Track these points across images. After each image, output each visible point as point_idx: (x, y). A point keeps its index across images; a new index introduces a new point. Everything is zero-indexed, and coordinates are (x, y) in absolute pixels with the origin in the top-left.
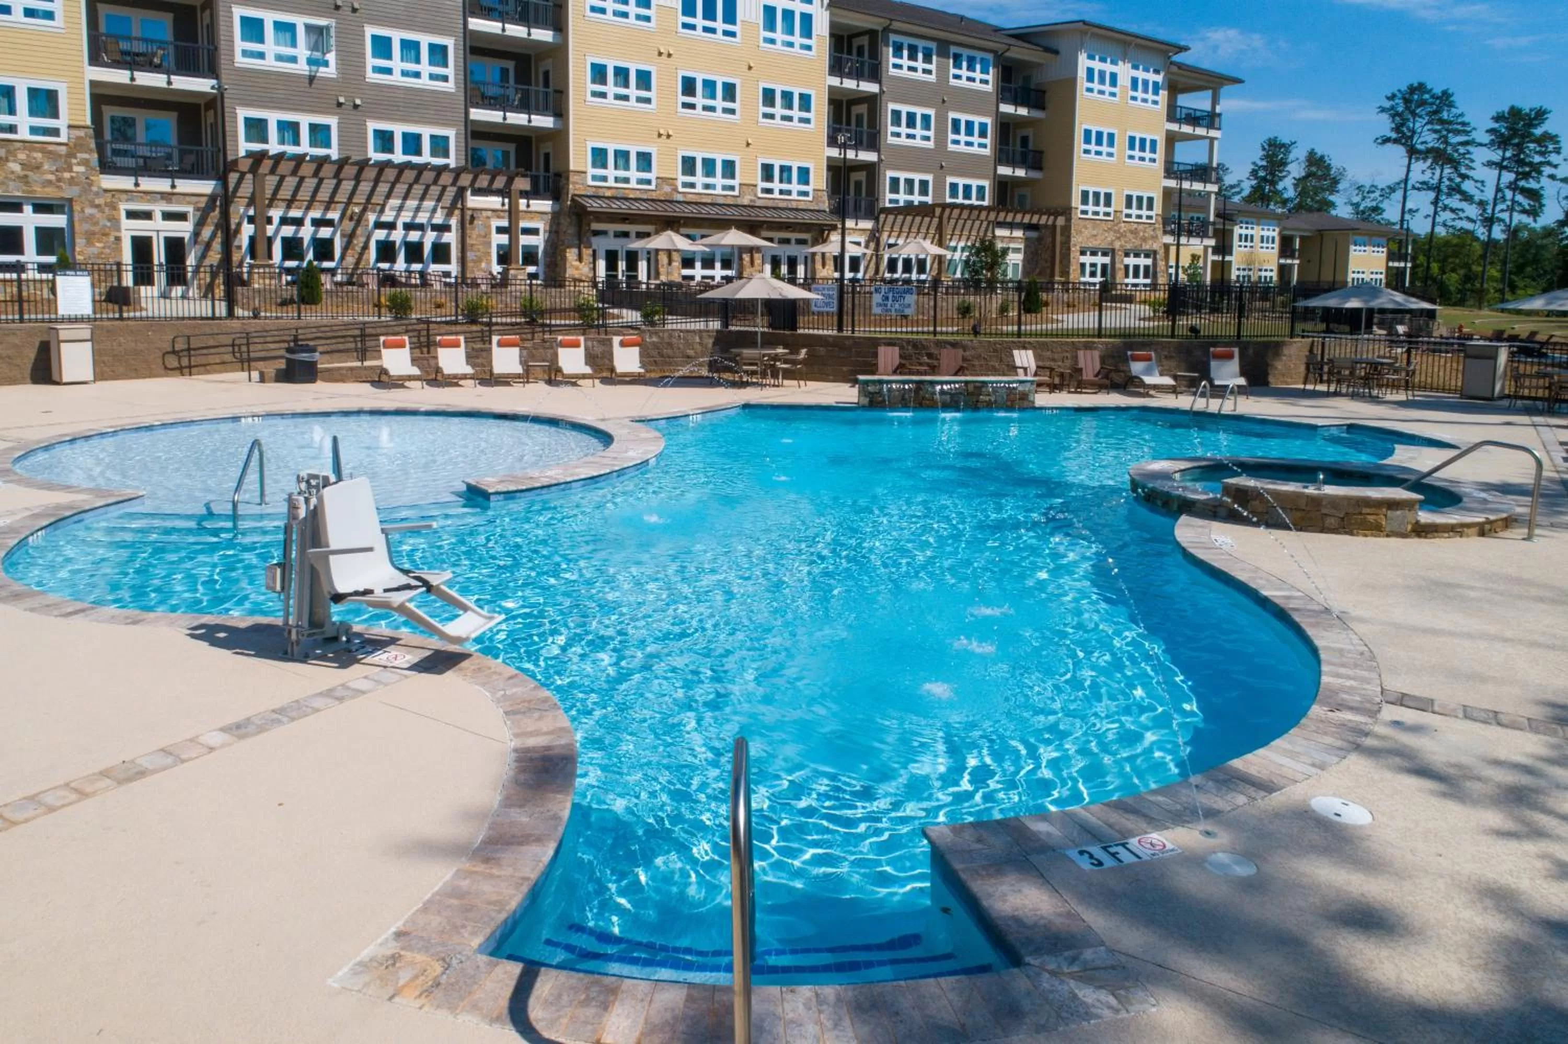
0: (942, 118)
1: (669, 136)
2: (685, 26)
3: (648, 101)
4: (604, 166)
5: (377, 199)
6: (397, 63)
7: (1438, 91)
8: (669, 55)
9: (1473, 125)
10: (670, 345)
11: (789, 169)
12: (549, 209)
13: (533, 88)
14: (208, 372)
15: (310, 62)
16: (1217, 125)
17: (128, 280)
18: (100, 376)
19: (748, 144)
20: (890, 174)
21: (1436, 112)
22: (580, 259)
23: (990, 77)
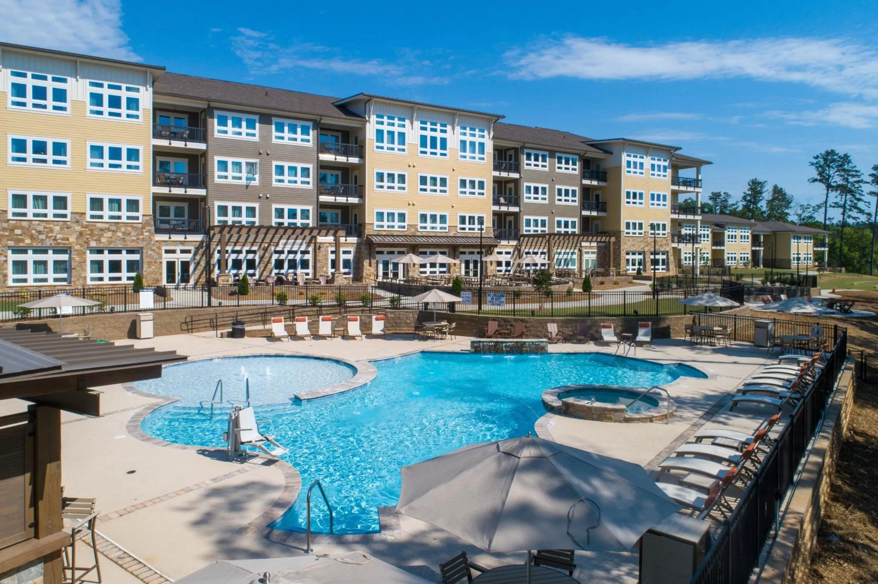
0: (552, 188)
1: (413, 205)
2: (422, 152)
3: (404, 188)
4: (382, 221)
5: (275, 240)
6: (286, 177)
7: (842, 154)
8: (414, 167)
9: (861, 172)
10: (399, 318)
11: (474, 217)
12: (355, 242)
13: (350, 185)
14: (199, 331)
15: (247, 179)
16: (700, 185)
17: (164, 282)
18: (156, 334)
19: (453, 207)
20: (525, 217)
21: (841, 166)
22: (370, 265)
23: (577, 167)
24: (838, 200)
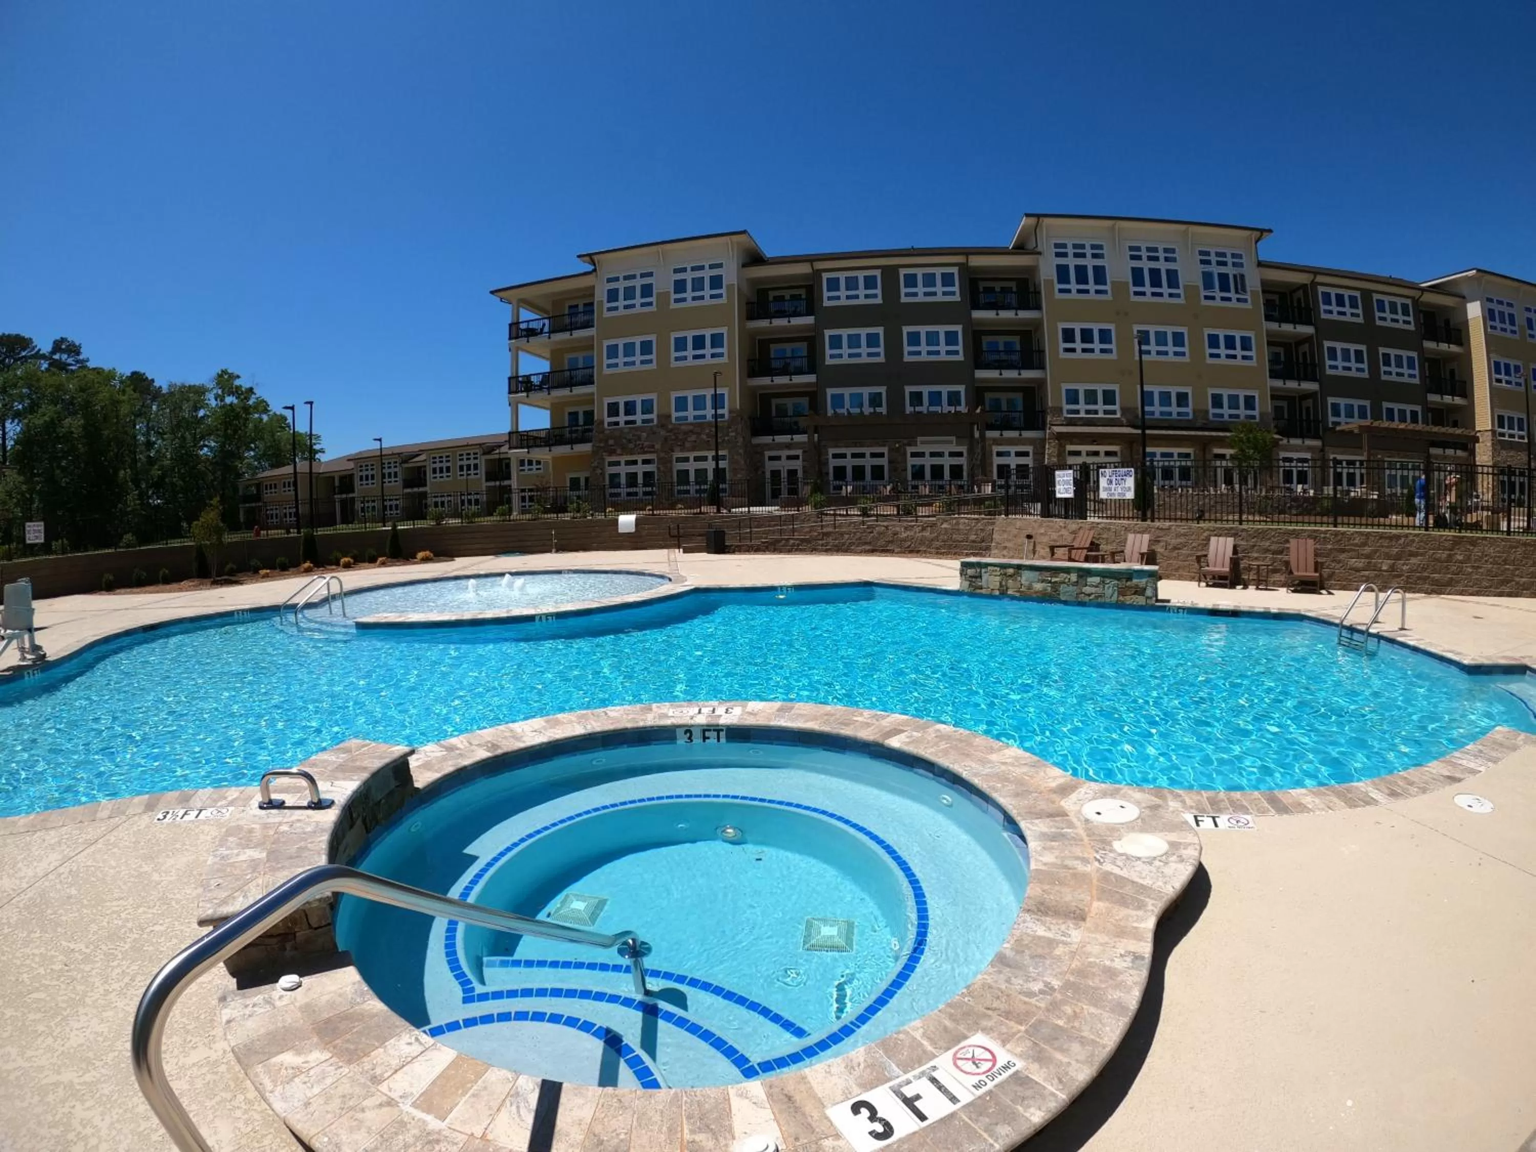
2: (1137, 293)
3: (1110, 351)
4: (1077, 403)
6: (923, 347)
10: (958, 530)
11: (1237, 397)
12: (1035, 437)
20: (1331, 400)
23: (1411, 319)
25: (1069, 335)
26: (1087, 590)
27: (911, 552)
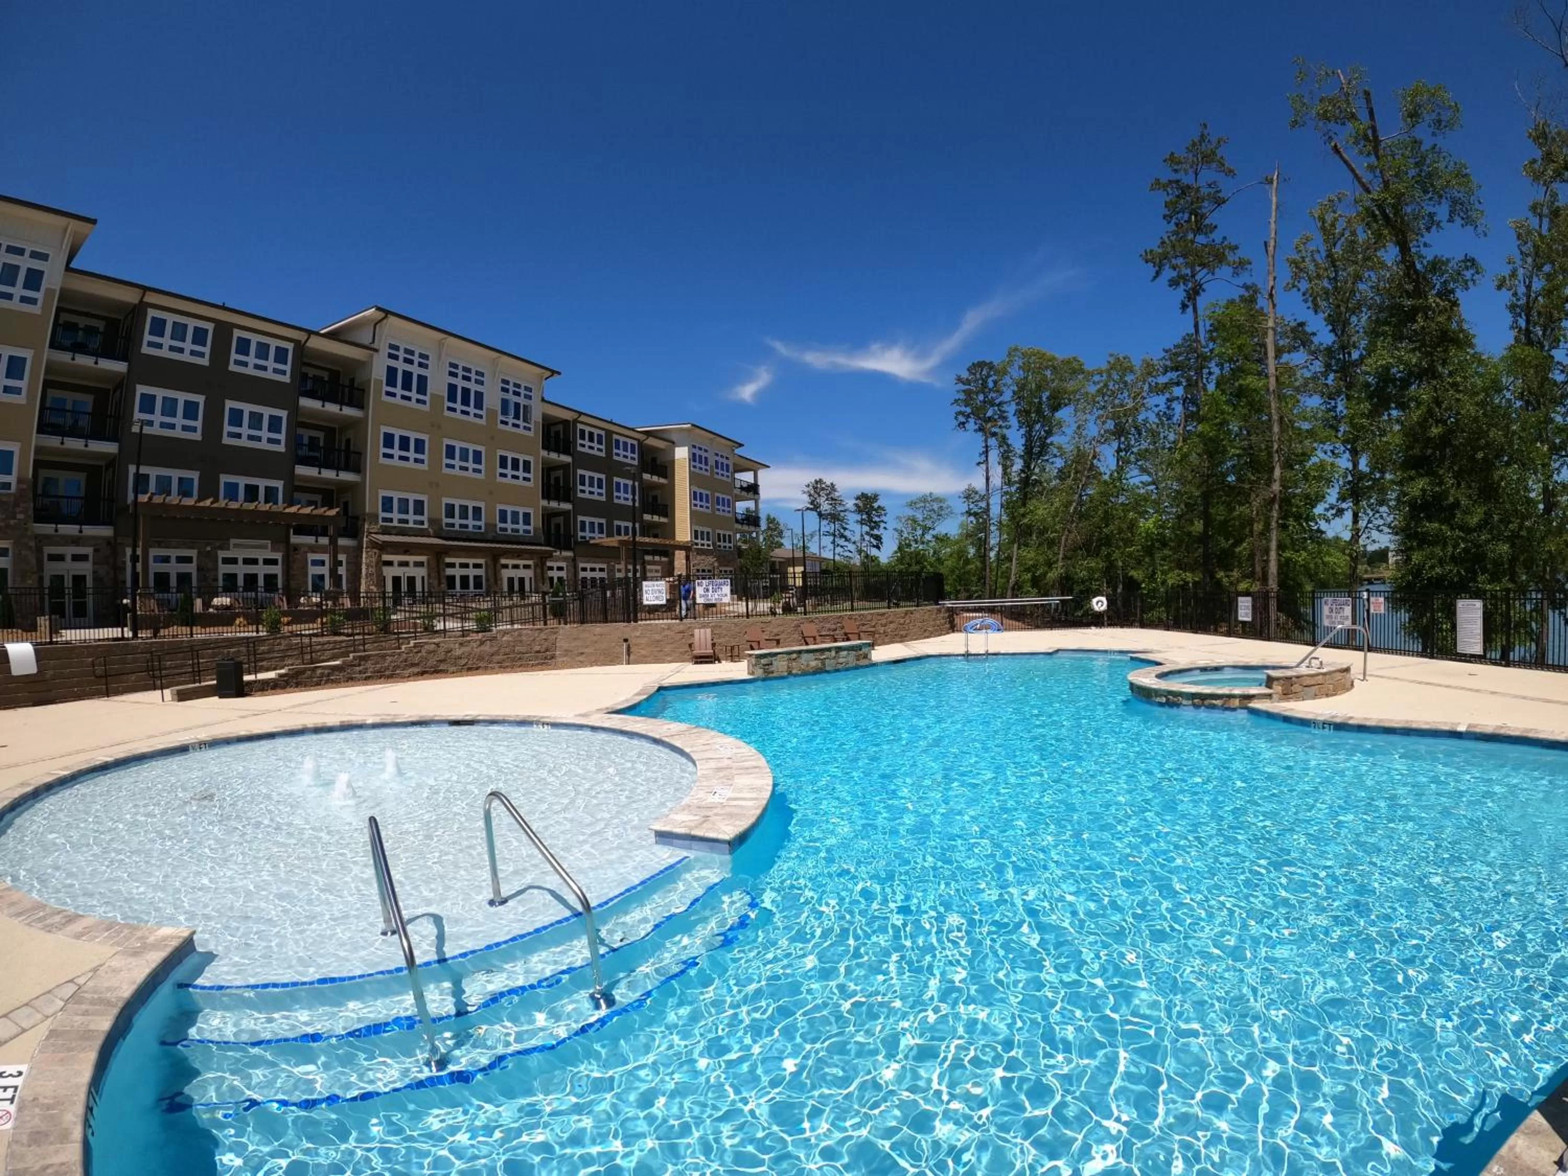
0: (609, 481)
2: (449, 409)
3: (421, 461)
4: (391, 511)
6: (245, 430)
7: (828, 483)
9: (846, 501)
11: (517, 514)
12: (350, 544)
15: (184, 428)
20: (580, 518)
21: (829, 494)
22: (375, 584)
23: (636, 456)
24: (827, 529)
25: (389, 440)
26: (841, 660)
27: (469, 669)
